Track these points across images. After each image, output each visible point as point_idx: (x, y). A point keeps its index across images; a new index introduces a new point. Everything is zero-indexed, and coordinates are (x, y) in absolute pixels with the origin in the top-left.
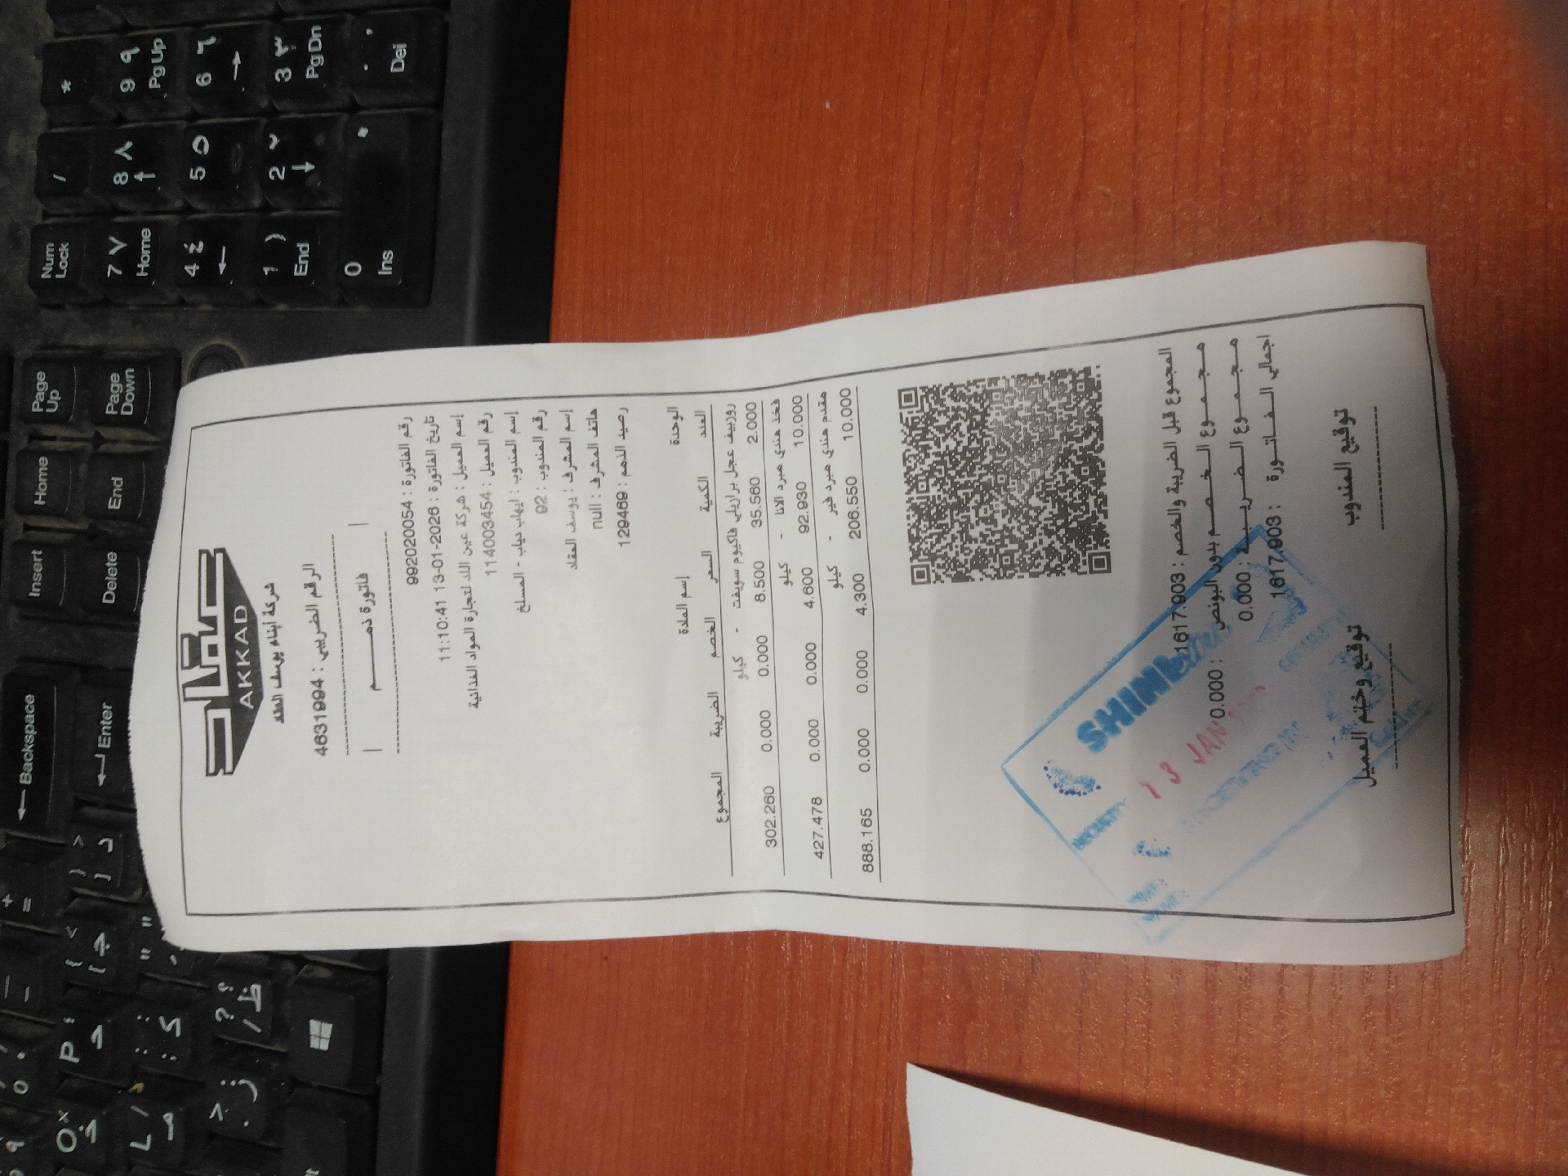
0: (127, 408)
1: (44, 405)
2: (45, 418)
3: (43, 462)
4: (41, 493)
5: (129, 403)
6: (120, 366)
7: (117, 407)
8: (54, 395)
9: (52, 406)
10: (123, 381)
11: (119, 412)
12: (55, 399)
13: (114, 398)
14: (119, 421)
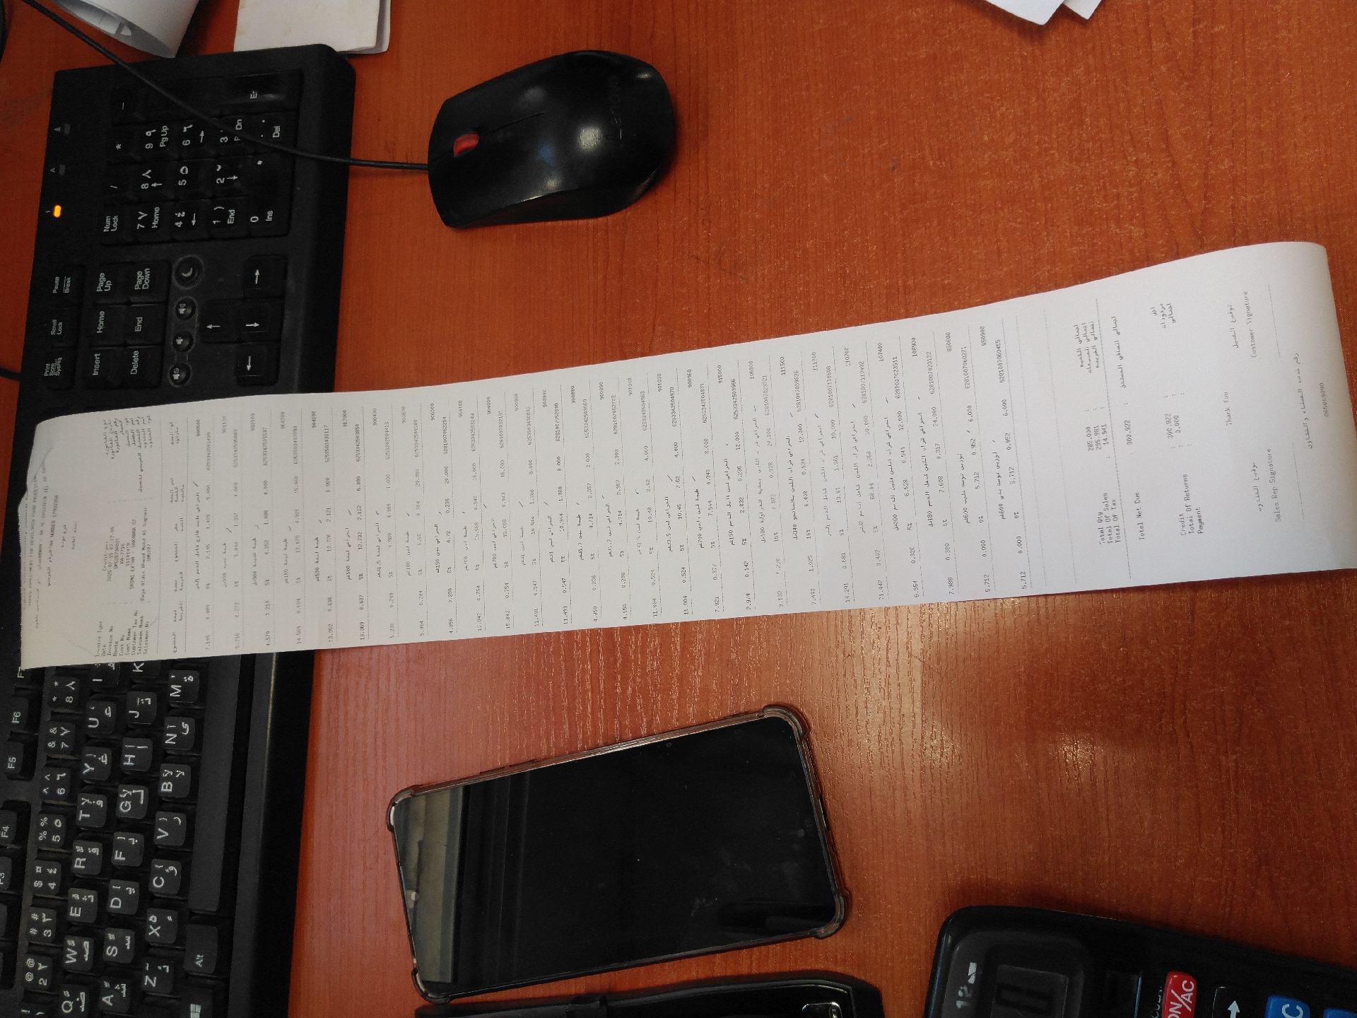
0: (146, 286)
1: (103, 288)
2: (103, 294)
3: (102, 314)
4: (100, 327)
5: (147, 284)
6: (142, 267)
7: (141, 286)
8: (109, 283)
9: (108, 288)
10: (144, 275)
13: (139, 281)
14: (141, 293)
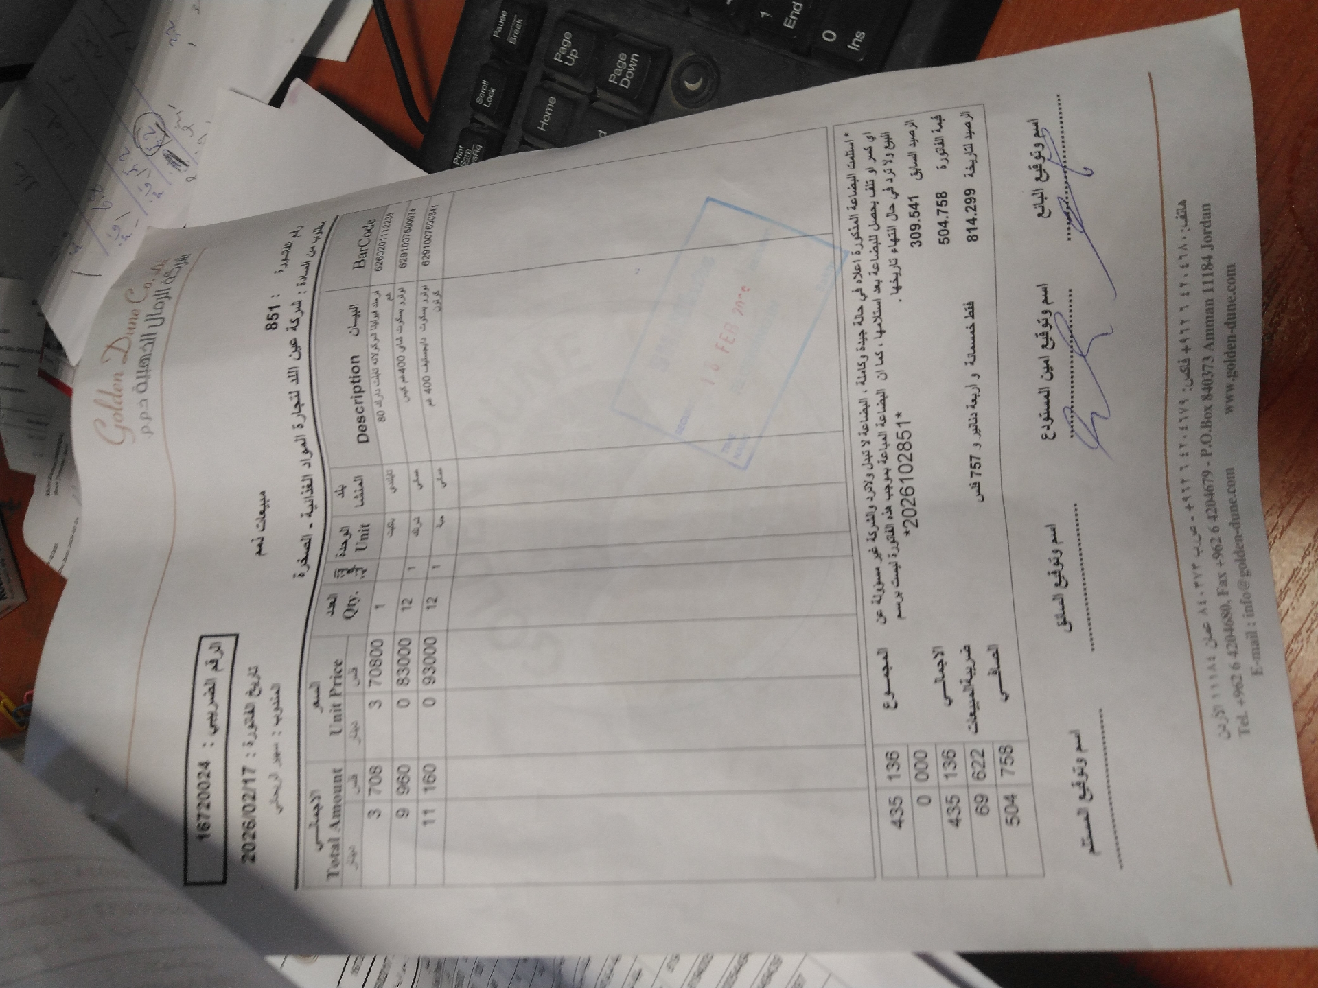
0: (625, 83)
1: (564, 58)
2: (562, 68)
3: (552, 100)
4: (545, 122)
5: (628, 79)
6: (630, 48)
7: (618, 79)
8: (574, 53)
9: (570, 61)
10: (628, 61)
11: (619, 82)
12: (574, 56)
13: (618, 71)
14: (615, 90)
